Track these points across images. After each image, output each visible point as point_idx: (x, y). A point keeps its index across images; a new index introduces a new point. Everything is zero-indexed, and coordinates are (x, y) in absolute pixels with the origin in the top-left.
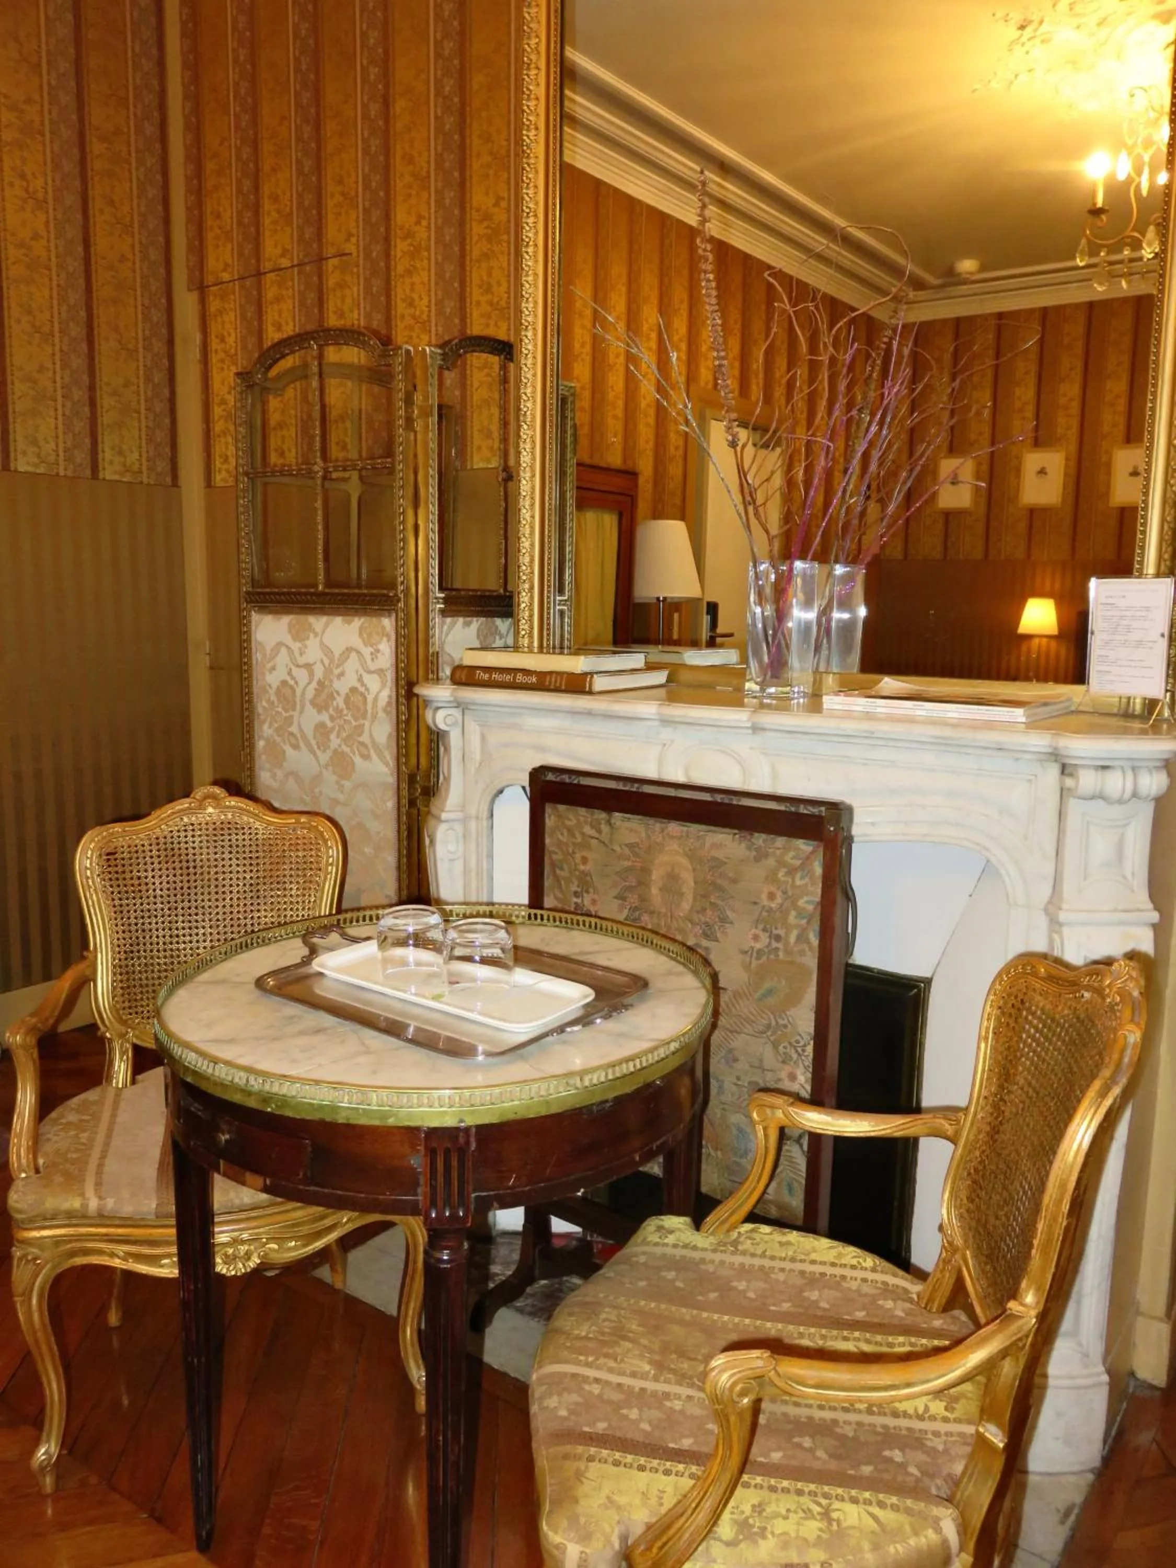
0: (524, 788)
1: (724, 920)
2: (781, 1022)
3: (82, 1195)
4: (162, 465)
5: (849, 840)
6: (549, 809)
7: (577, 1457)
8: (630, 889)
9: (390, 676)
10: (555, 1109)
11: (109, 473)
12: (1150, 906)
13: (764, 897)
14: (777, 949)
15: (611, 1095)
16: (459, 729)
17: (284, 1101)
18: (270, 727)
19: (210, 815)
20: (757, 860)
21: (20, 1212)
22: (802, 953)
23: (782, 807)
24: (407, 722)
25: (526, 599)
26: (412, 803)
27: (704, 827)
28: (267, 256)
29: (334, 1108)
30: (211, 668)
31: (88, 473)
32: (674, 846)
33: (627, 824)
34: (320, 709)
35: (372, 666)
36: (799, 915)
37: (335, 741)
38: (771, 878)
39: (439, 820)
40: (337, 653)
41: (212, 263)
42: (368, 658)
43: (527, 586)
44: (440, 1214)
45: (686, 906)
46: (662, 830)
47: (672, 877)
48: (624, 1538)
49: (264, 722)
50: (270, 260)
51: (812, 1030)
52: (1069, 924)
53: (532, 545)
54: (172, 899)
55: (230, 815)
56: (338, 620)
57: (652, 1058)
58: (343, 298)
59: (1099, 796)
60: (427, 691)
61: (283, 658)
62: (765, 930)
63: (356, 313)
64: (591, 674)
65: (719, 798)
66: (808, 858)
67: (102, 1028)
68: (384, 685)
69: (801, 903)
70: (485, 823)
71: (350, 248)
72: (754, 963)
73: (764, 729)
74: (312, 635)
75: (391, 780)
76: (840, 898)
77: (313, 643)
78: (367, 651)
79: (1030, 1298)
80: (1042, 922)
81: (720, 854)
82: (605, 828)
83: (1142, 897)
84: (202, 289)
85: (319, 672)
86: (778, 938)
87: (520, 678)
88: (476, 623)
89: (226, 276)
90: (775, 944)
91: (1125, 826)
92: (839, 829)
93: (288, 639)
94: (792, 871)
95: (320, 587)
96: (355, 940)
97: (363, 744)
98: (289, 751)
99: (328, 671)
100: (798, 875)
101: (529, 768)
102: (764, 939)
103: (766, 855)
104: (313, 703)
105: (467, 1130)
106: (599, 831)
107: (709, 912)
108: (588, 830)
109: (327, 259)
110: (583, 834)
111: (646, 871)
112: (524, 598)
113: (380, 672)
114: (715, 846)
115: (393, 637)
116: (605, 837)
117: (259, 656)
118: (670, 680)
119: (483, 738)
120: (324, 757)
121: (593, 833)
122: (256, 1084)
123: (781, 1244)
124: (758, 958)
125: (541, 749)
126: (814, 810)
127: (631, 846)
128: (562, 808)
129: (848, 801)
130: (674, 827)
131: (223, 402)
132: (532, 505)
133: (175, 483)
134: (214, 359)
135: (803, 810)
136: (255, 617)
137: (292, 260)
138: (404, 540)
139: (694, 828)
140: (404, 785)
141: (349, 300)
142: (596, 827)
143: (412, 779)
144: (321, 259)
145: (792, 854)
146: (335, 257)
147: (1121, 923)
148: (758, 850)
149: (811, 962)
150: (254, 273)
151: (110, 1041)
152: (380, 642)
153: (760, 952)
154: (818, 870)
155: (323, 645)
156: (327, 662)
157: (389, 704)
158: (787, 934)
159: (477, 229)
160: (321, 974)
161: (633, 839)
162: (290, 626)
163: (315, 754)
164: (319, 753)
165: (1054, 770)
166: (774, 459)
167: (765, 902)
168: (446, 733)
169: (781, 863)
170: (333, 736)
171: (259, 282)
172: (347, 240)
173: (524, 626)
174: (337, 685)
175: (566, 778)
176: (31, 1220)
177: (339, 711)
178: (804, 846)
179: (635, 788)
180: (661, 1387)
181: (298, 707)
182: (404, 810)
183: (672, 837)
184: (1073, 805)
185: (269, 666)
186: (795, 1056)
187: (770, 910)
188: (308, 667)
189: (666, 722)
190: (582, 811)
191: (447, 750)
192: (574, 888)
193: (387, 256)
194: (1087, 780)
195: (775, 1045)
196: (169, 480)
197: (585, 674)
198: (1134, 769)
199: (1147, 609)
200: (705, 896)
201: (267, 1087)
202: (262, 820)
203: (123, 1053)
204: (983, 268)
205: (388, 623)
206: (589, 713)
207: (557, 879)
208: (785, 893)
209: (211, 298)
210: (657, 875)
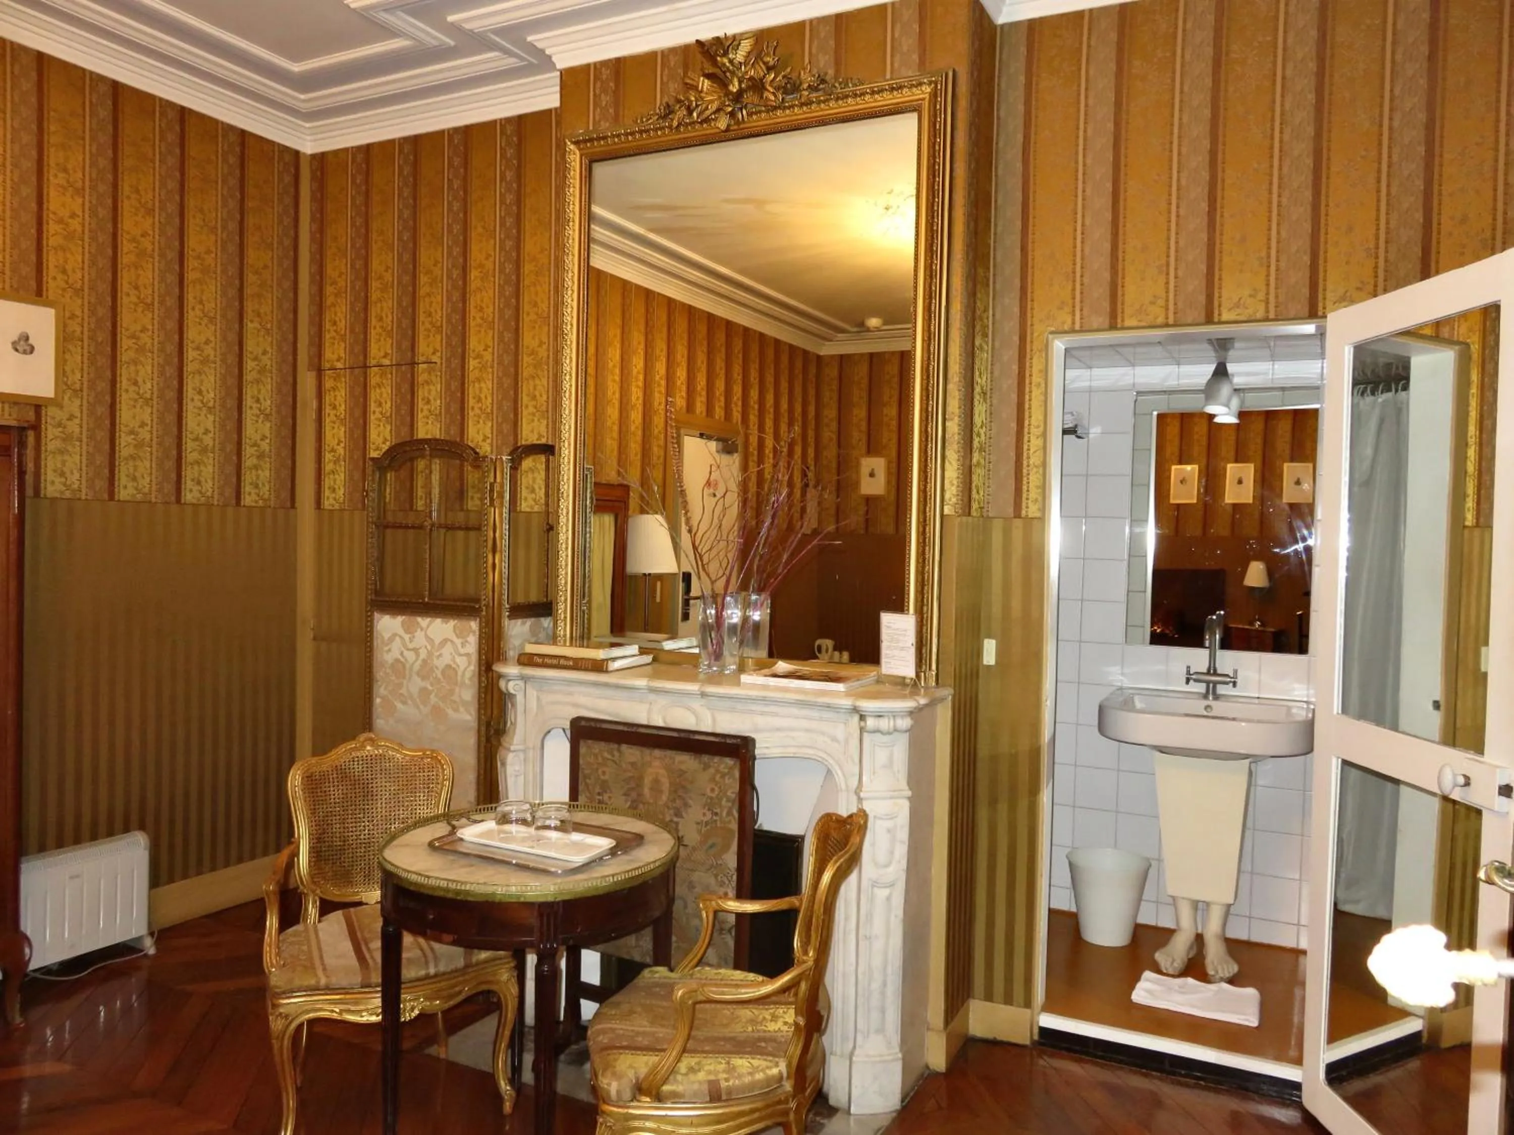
0: (564, 730)
1: (686, 805)
2: (719, 862)
3: (316, 975)
4: (285, 494)
5: (754, 758)
6: (582, 743)
7: (615, 1054)
8: (633, 789)
9: (474, 658)
10: (601, 892)
11: (248, 500)
12: (907, 788)
13: (708, 791)
14: (716, 821)
15: (628, 886)
16: (522, 693)
17: (467, 892)
18: (385, 689)
19: (368, 751)
20: (704, 769)
21: (277, 987)
22: (730, 822)
23: (717, 740)
24: (486, 687)
25: (562, 607)
26: (488, 740)
27: (674, 752)
28: (372, 355)
29: (494, 894)
30: (315, 639)
31: (234, 502)
32: (657, 763)
33: (631, 751)
34: (423, 678)
35: (462, 651)
36: (728, 801)
37: (433, 699)
38: (713, 780)
39: (509, 750)
40: (437, 642)
41: (328, 354)
42: (459, 646)
43: (563, 598)
44: (545, 947)
45: (664, 798)
46: (651, 754)
47: (656, 781)
48: (637, 1079)
49: (380, 686)
50: (374, 359)
51: (736, 865)
52: (867, 799)
53: (566, 574)
54: (345, 804)
55: (381, 751)
56: (438, 621)
57: (647, 869)
58: (430, 391)
59: (877, 731)
60: (499, 668)
61: (396, 645)
62: (709, 810)
63: (439, 401)
64: (607, 660)
65: (682, 735)
66: (731, 768)
67: (301, 887)
68: (469, 664)
69: (729, 794)
70: (539, 752)
71: (435, 359)
72: (704, 829)
73: (707, 696)
74: (419, 630)
75: (475, 725)
76: (749, 788)
77: (419, 634)
78: (458, 642)
79: (811, 954)
80: (854, 798)
81: (683, 767)
82: (616, 754)
83: (903, 784)
84: (320, 372)
85: (423, 654)
86: (716, 814)
87: (562, 662)
88: (529, 622)
89: (339, 365)
90: (715, 818)
91: (893, 746)
92: (747, 750)
93: (401, 632)
94: (723, 776)
95: (426, 600)
96: (476, 822)
97: (455, 702)
98: (399, 706)
99: (430, 654)
100: (727, 778)
101: (571, 718)
102: (709, 815)
103: (710, 767)
104: (418, 674)
105: (558, 903)
106: (613, 756)
107: (678, 801)
108: (606, 755)
109: (418, 364)
110: (602, 756)
111: (641, 778)
112: (561, 606)
113: (468, 655)
114: (681, 762)
115: (477, 633)
116: (617, 757)
117: (379, 641)
118: (655, 660)
119: (538, 699)
120: (426, 710)
121: (609, 757)
122: (453, 886)
123: (716, 974)
124: (706, 826)
125: (576, 705)
126: (734, 741)
127: (633, 764)
128: (590, 742)
129: (753, 735)
130: (657, 753)
131: (333, 450)
132: (567, 548)
133: (293, 506)
134: (327, 421)
135: (728, 741)
136: (377, 615)
137: (391, 360)
138: (486, 573)
139: (669, 753)
140: (483, 729)
141: (433, 393)
142: (611, 752)
143: (488, 725)
144: (413, 364)
145: (722, 766)
146: (424, 363)
147: (891, 798)
148: (705, 764)
149: (734, 826)
150: (361, 364)
151: (306, 895)
152: (468, 635)
153: (707, 823)
154: (737, 774)
155: (427, 637)
156: (429, 647)
157: (473, 676)
158: (722, 811)
159: (526, 360)
160: (461, 840)
161: (633, 759)
162: (403, 623)
163: (418, 708)
164: (422, 707)
165: (856, 718)
166: (735, 461)
167: (709, 794)
168: (514, 695)
169: (717, 771)
170: (432, 696)
171: (365, 373)
172: (434, 353)
173: (561, 624)
174: (436, 662)
175: (593, 724)
176: (284, 993)
177: (438, 681)
178: (729, 761)
179: (634, 730)
180: (654, 1029)
181: (407, 677)
182: (483, 745)
183: (655, 758)
184: (865, 734)
185: (386, 648)
186: (727, 882)
187: (711, 798)
188: (416, 650)
189: (652, 690)
190: (603, 744)
191: (513, 705)
192: (597, 790)
193: (463, 367)
194: (870, 723)
195: (716, 876)
196: (288, 504)
197: (603, 660)
198: (894, 717)
199: (905, 631)
200: (675, 792)
201: (458, 888)
202: (401, 753)
203: (314, 902)
204: (885, 323)
205: (474, 625)
206: (606, 685)
207: (587, 785)
208: (720, 788)
209: (327, 378)
210: (647, 781)
